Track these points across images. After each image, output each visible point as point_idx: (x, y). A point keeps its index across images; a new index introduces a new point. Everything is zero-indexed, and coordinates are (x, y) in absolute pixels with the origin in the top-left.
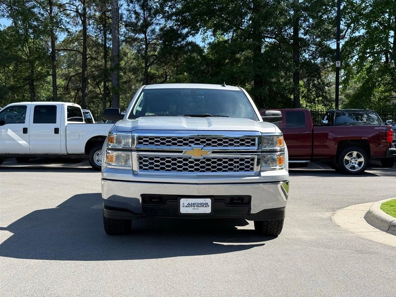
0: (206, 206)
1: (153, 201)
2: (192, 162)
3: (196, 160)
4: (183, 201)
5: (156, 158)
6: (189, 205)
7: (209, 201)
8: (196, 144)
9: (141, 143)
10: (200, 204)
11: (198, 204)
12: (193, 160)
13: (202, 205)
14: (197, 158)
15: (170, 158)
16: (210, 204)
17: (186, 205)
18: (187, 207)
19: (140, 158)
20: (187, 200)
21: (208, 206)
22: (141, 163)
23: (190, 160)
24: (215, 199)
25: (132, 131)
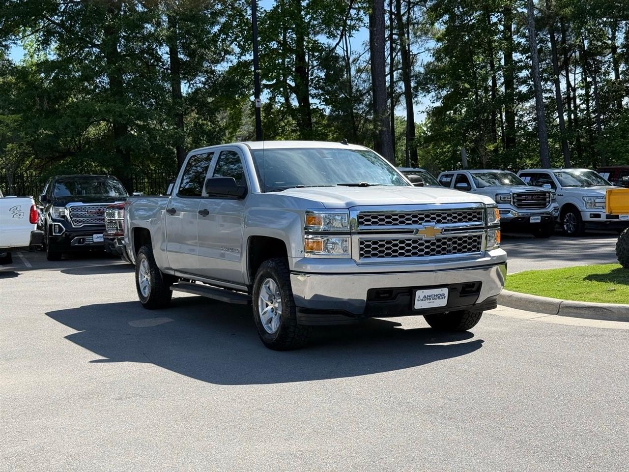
0: (442, 298)
1: (382, 297)
2: (422, 244)
3: (427, 242)
4: (419, 294)
5: (380, 241)
6: (426, 298)
7: (445, 291)
8: (427, 221)
9: (362, 223)
10: (436, 296)
11: (435, 296)
12: (423, 242)
13: (439, 297)
14: (428, 239)
15: (397, 240)
16: (446, 295)
17: (421, 298)
18: (422, 300)
19: (361, 243)
20: (423, 292)
21: (445, 297)
22: (361, 249)
23: (420, 242)
24: (452, 288)
25: (348, 209)
